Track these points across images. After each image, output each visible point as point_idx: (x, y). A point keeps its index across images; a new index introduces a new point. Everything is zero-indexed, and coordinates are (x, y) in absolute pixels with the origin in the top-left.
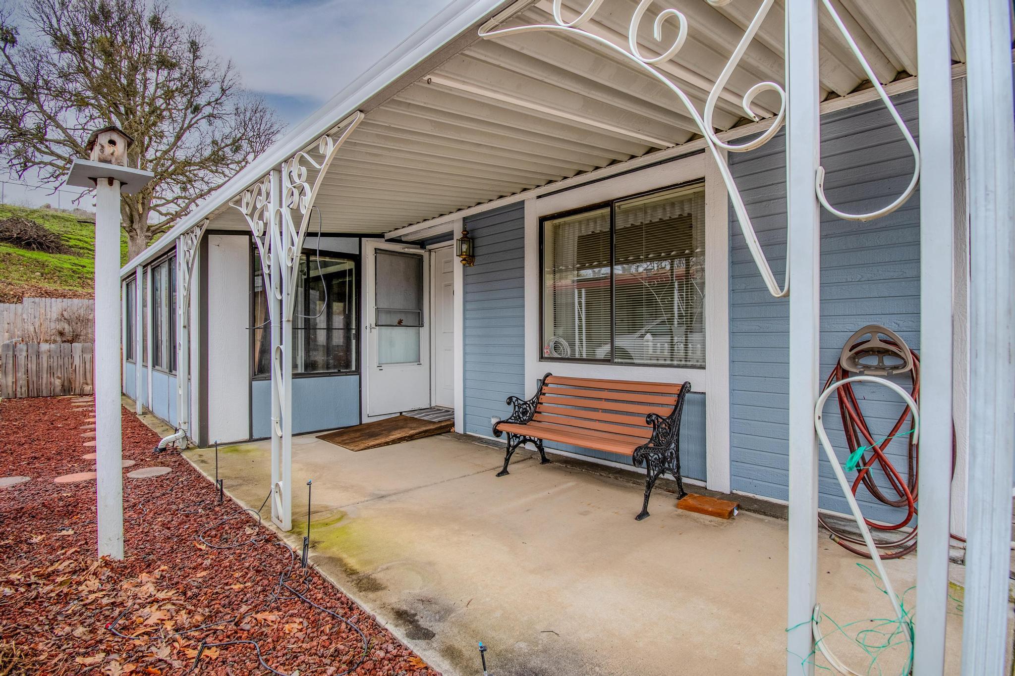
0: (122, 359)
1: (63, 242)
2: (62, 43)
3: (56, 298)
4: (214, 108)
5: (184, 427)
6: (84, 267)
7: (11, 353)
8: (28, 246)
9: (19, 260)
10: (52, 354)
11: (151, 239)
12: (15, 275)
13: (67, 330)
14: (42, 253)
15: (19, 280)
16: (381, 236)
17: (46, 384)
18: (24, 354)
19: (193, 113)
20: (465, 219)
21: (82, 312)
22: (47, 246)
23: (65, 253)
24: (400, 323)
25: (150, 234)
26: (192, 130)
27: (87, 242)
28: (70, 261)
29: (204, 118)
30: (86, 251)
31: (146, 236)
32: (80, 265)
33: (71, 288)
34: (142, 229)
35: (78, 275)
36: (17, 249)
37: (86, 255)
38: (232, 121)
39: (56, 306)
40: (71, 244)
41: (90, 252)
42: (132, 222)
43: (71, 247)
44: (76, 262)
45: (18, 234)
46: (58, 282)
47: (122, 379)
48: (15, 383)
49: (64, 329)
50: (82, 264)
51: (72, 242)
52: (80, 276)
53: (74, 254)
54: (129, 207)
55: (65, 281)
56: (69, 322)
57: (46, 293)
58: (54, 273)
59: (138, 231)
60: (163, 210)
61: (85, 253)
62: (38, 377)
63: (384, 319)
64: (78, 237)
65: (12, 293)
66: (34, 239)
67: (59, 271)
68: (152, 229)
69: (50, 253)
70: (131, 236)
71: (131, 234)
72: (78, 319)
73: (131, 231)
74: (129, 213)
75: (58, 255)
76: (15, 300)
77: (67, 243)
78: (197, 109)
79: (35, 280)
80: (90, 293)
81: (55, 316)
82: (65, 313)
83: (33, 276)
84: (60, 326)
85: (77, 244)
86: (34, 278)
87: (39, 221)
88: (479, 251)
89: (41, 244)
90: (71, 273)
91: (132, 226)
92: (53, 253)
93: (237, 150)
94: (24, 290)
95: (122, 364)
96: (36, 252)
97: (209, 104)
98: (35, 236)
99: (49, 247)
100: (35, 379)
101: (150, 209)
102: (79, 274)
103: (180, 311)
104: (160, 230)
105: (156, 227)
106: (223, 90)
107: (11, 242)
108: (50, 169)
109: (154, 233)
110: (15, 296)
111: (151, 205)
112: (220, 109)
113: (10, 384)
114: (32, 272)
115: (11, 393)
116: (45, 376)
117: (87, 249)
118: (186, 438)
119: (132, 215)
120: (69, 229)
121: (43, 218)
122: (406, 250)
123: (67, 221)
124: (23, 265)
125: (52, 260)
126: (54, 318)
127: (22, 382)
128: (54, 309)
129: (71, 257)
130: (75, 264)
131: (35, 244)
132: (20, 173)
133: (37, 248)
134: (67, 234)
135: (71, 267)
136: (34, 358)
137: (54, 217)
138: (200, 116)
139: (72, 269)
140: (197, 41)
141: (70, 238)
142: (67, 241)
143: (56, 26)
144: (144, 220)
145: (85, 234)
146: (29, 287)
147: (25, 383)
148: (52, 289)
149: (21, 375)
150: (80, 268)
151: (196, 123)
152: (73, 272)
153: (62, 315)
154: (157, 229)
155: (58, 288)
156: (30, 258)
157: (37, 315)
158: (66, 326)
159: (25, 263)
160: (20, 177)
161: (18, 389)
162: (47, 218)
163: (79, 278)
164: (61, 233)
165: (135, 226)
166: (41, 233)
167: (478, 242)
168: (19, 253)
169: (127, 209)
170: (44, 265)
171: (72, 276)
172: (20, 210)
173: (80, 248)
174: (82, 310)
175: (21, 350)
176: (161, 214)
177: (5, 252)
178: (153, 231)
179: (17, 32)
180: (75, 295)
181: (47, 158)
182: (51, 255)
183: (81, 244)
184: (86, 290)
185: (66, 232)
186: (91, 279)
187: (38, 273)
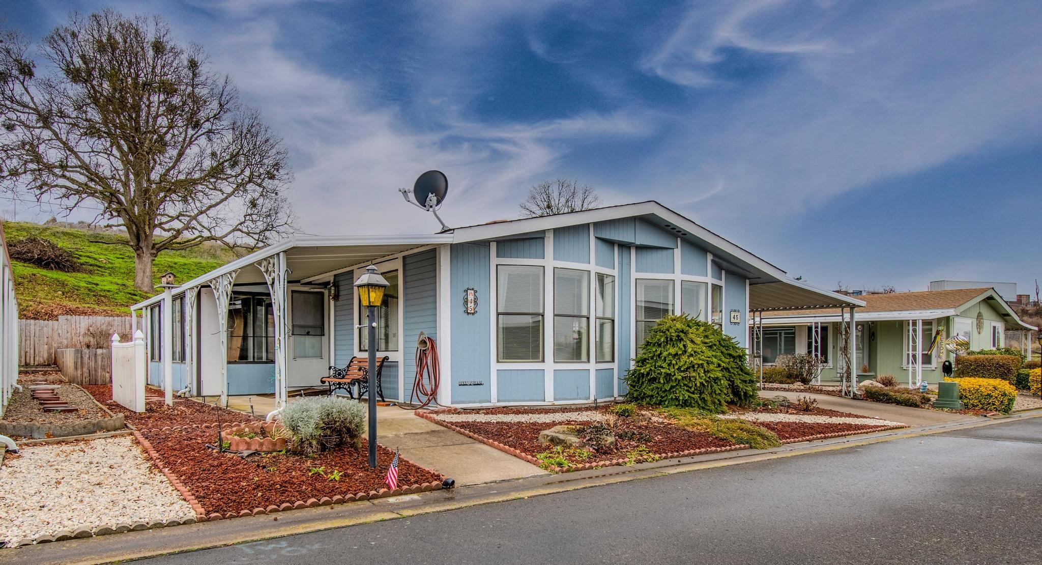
0: (147, 361)
1: (75, 260)
2: (75, 75)
3: (79, 315)
4: (213, 123)
5: (190, 386)
6: (97, 285)
7: (80, 355)
8: (47, 266)
9: (43, 280)
10: (104, 356)
11: (155, 257)
12: (41, 294)
13: (92, 343)
14: (60, 272)
15: (45, 299)
16: (298, 281)
17: (101, 376)
18: (87, 356)
19: (194, 128)
20: (335, 275)
21: (104, 327)
22: (63, 265)
23: (78, 271)
24: (308, 334)
25: (155, 252)
26: (193, 146)
27: (95, 259)
28: (84, 280)
29: (203, 134)
30: (95, 268)
31: (151, 254)
32: (93, 283)
33: (89, 305)
34: (147, 247)
35: (93, 293)
36: (39, 270)
37: (96, 272)
38: (229, 136)
39: (83, 323)
40: (81, 261)
41: (99, 269)
42: (139, 240)
43: (82, 264)
44: (90, 280)
45: (38, 255)
46: (78, 300)
47: (147, 375)
48: (82, 375)
49: (90, 342)
50: (95, 282)
51: (83, 260)
52: (95, 293)
53: (85, 271)
54: (136, 226)
55: (83, 299)
56: (94, 336)
57: (70, 310)
58: (73, 292)
59: (144, 249)
60: (166, 226)
61: (95, 270)
62: (96, 371)
63: (297, 331)
64: (88, 254)
65: (43, 311)
66: (52, 259)
67: (77, 290)
68: (157, 246)
69: (66, 272)
70: (138, 254)
71: (138, 252)
72: (101, 333)
73: (137, 250)
74: (135, 231)
75: (74, 274)
76: (47, 317)
77: (79, 261)
78: (197, 125)
79: (58, 299)
80: (105, 311)
81: (83, 331)
82: (91, 329)
83: (56, 295)
84: (86, 340)
85: (87, 261)
86: (57, 297)
87: (53, 240)
88: (341, 293)
89: (58, 263)
90: (86, 291)
91: (138, 245)
92: (68, 272)
93: (234, 165)
94: (52, 308)
95: (147, 364)
96: (54, 271)
97: (208, 120)
98: (53, 256)
99: (64, 266)
100: (94, 372)
101: (155, 226)
102: (94, 291)
103: (187, 328)
105: (160, 245)
106: (221, 105)
107: (34, 263)
108: (64, 190)
109: (159, 250)
110: (46, 314)
111: (156, 223)
112: (218, 124)
113: (79, 375)
114: (55, 291)
115: (80, 381)
116: (100, 371)
117: (96, 265)
118: (190, 391)
119: (138, 234)
120: (79, 246)
121: (54, 235)
122: (312, 290)
123: (76, 237)
124: (47, 285)
125: (71, 279)
126: (82, 333)
127: (86, 374)
128: (82, 325)
129: (85, 275)
130: (90, 283)
131: (53, 264)
132: (38, 197)
133: (55, 267)
134: (77, 251)
135: (86, 285)
136: (93, 358)
137: (64, 234)
138: (200, 132)
139: (88, 287)
140: (196, 60)
141: (81, 256)
142: (78, 258)
143: (69, 59)
144: (149, 238)
145: (93, 250)
146: (56, 306)
147: (88, 375)
148: (74, 307)
149: (85, 370)
150: (94, 286)
151: (196, 139)
152: (89, 290)
153: (89, 330)
154: (161, 246)
155: (79, 306)
156: (52, 278)
157: (69, 329)
158: (92, 340)
159: (48, 283)
160: (38, 200)
161: (84, 379)
162: (58, 235)
163: (94, 296)
164: (72, 250)
165: (142, 244)
166: (58, 253)
167: (341, 288)
168: (42, 273)
169: (134, 228)
170: (63, 284)
171: (88, 294)
172: (34, 228)
173: (91, 265)
174: (104, 325)
175: (86, 353)
176: (165, 230)
177: (30, 273)
178: (157, 249)
179: (34, 65)
180: (94, 313)
181: (61, 181)
182: (68, 274)
183: (91, 261)
184: (102, 308)
185: (77, 249)
186: (104, 296)
187: (60, 292)
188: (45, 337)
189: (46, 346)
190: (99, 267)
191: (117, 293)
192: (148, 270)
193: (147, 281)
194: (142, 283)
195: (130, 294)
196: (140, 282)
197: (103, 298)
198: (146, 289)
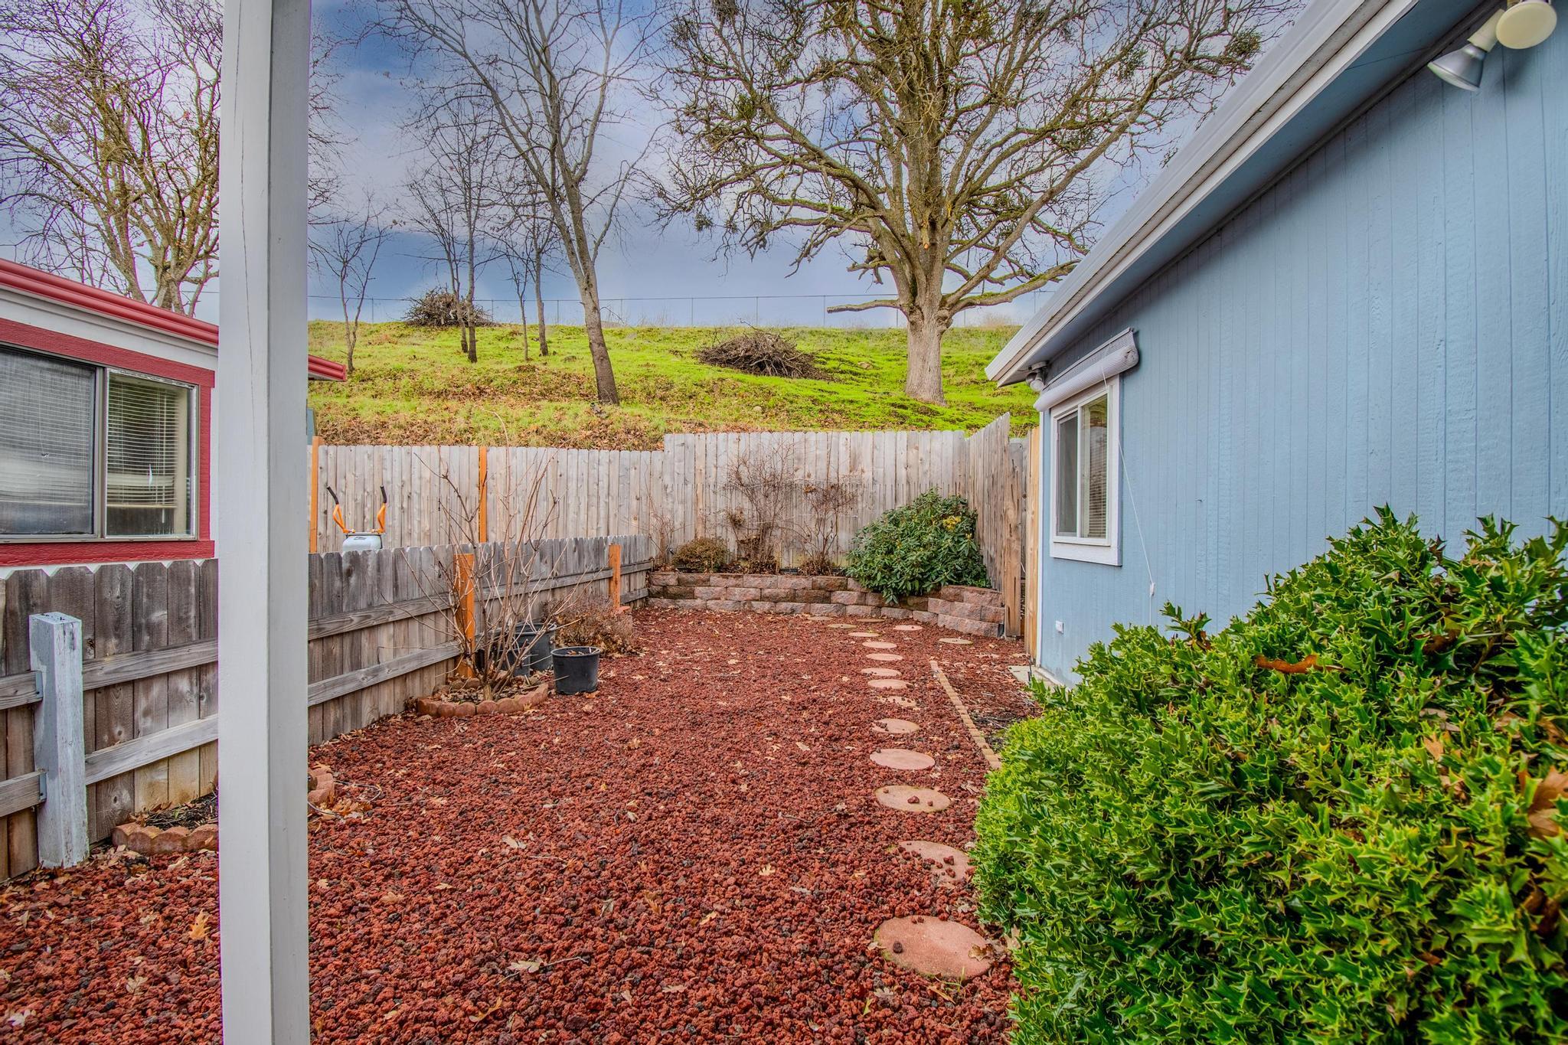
1: (817, 364)
6: (834, 394)
8: (761, 368)
9: (731, 390)
14: (776, 378)
15: (723, 420)
22: (788, 368)
23: (813, 377)
25: (945, 313)
28: (814, 387)
30: (846, 375)
31: (938, 319)
32: (827, 392)
34: (931, 304)
35: (819, 405)
37: (844, 380)
39: (724, 453)
40: (827, 367)
41: (852, 376)
42: (914, 294)
43: (824, 370)
44: (824, 387)
45: (748, 352)
50: (832, 390)
51: (831, 365)
52: (822, 405)
53: (827, 379)
56: (750, 491)
58: (784, 405)
59: (925, 310)
64: (841, 357)
66: (772, 358)
67: (794, 403)
68: (950, 300)
70: (912, 323)
71: (913, 318)
73: (912, 312)
74: (908, 275)
75: (800, 380)
77: (823, 366)
81: (723, 477)
82: (744, 470)
83: (748, 413)
85: (836, 366)
89: (778, 365)
90: (810, 403)
91: (914, 301)
92: (791, 377)
96: (766, 377)
98: (775, 354)
99: (790, 369)
102: (822, 402)
104: (962, 304)
107: (733, 364)
119: (914, 280)
120: (829, 347)
125: (787, 386)
126: (721, 483)
128: (723, 459)
129: (820, 382)
130: (821, 391)
131: (770, 365)
133: (772, 371)
134: (826, 354)
135: (812, 394)
139: (812, 398)
141: (829, 359)
142: (824, 363)
144: (934, 287)
154: (958, 301)
157: (690, 474)
158: (746, 504)
164: (818, 352)
165: (921, 300)
168: (740, 378)
170: (770, 395)
171: (809, 409)
173: (841, 371)
178: (950, 306)
182: (788, 379)
183: (843, 367)
185: (826, 351)
186: (840, 412)
187: (758, 408)
188: (633, 496)
189: (634, 523)
190: (856, 374)
191: (867, 405)
192: (932, 355)
193: (929, 378)
194: (920, 385)
195: (893, 405)
196: (916, 382)
197: (836, 416)
198: (926, 396)
